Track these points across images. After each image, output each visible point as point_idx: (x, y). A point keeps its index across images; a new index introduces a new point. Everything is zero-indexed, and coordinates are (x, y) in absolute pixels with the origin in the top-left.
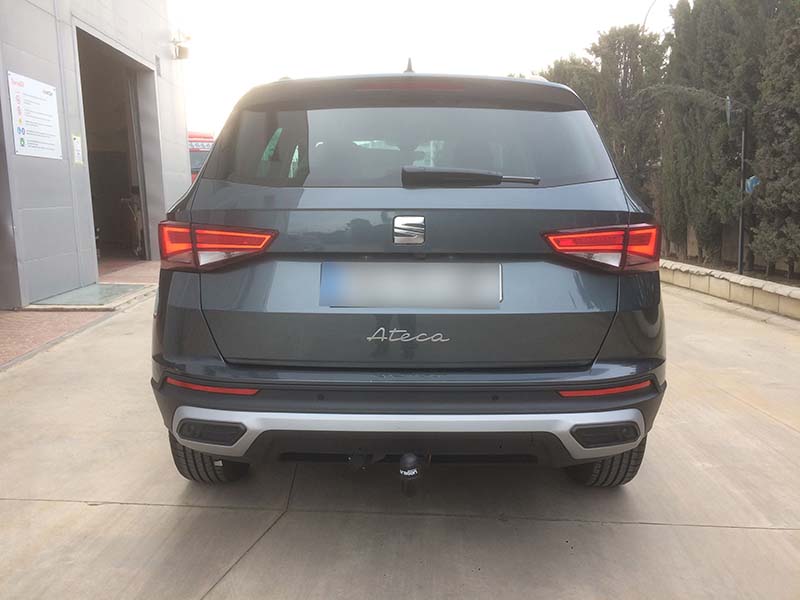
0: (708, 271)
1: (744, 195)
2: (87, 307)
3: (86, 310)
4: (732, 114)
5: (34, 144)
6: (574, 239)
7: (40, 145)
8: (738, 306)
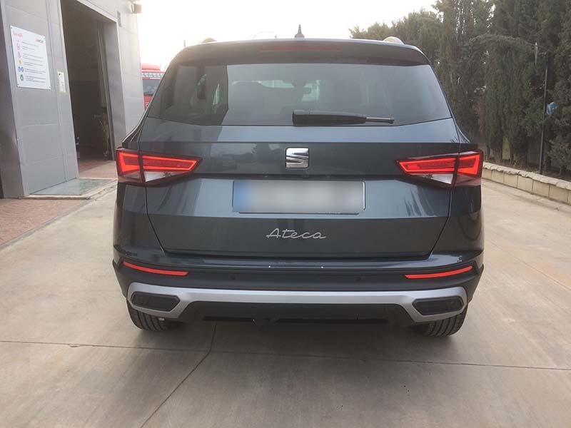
0: (517, 171)
1: (545, 116)
2: (71, 196)
3: (70, 199)
4: (538, 56)
5: (31, 79)
6: (419, 165)
7: (34, 79)
8: (538, 198)
